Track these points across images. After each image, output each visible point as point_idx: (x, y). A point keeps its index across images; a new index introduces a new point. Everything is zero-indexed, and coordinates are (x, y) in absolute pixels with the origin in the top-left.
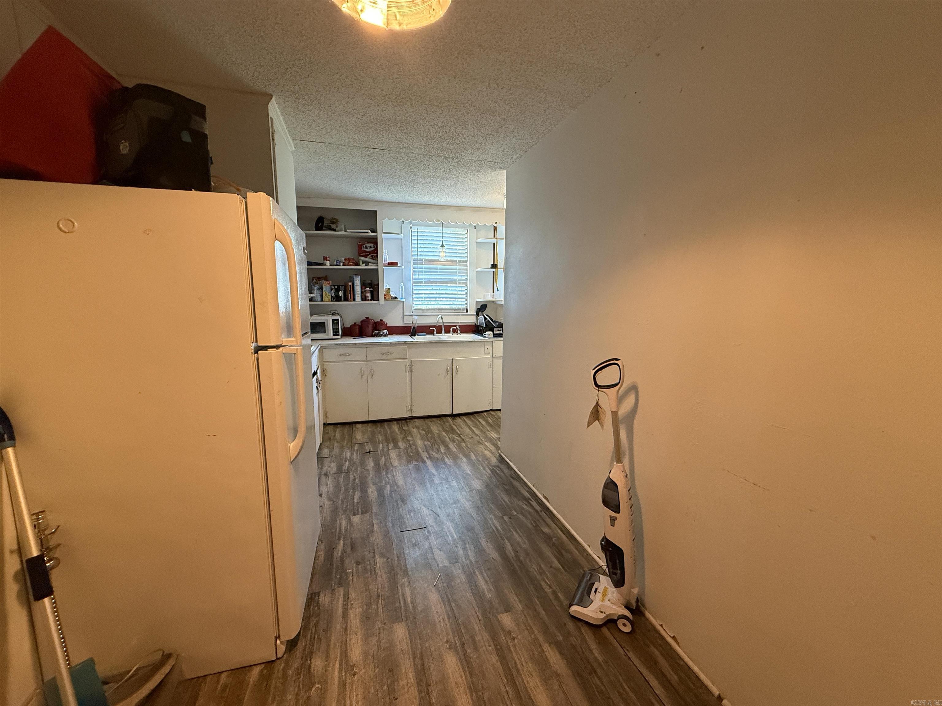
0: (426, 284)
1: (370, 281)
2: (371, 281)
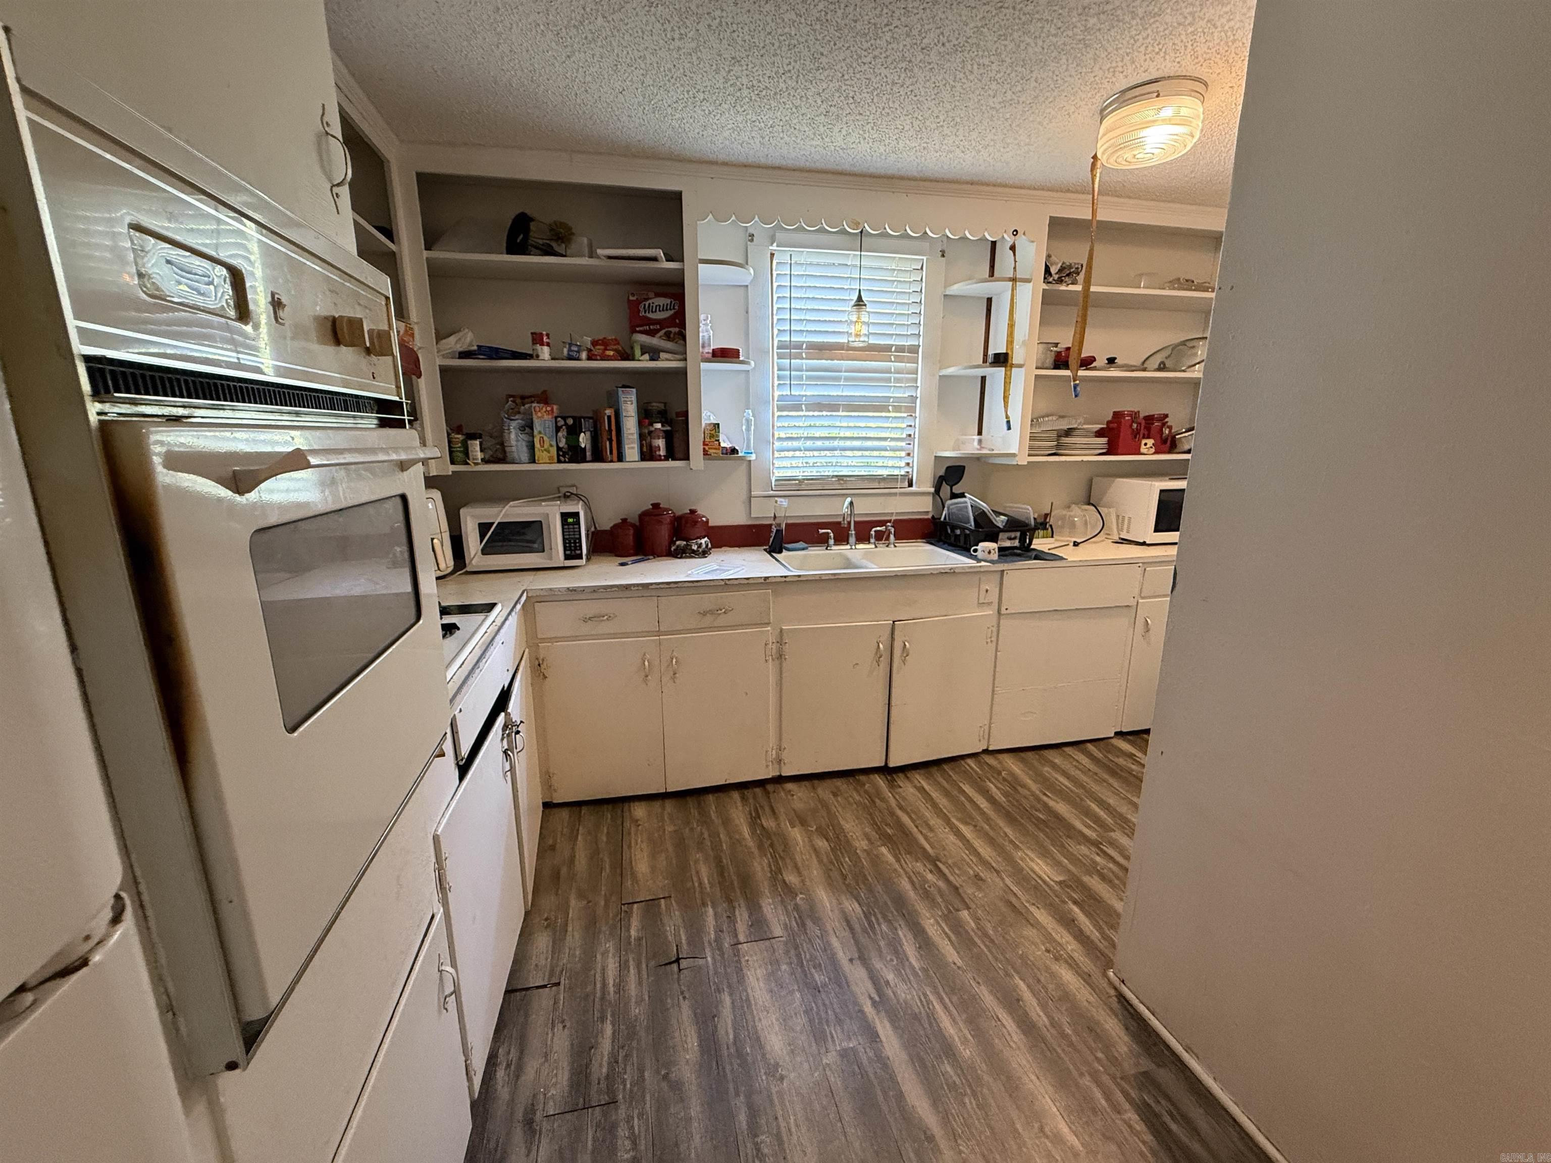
0: (811, 413)
1: (662, 406)
2: (665, 404)
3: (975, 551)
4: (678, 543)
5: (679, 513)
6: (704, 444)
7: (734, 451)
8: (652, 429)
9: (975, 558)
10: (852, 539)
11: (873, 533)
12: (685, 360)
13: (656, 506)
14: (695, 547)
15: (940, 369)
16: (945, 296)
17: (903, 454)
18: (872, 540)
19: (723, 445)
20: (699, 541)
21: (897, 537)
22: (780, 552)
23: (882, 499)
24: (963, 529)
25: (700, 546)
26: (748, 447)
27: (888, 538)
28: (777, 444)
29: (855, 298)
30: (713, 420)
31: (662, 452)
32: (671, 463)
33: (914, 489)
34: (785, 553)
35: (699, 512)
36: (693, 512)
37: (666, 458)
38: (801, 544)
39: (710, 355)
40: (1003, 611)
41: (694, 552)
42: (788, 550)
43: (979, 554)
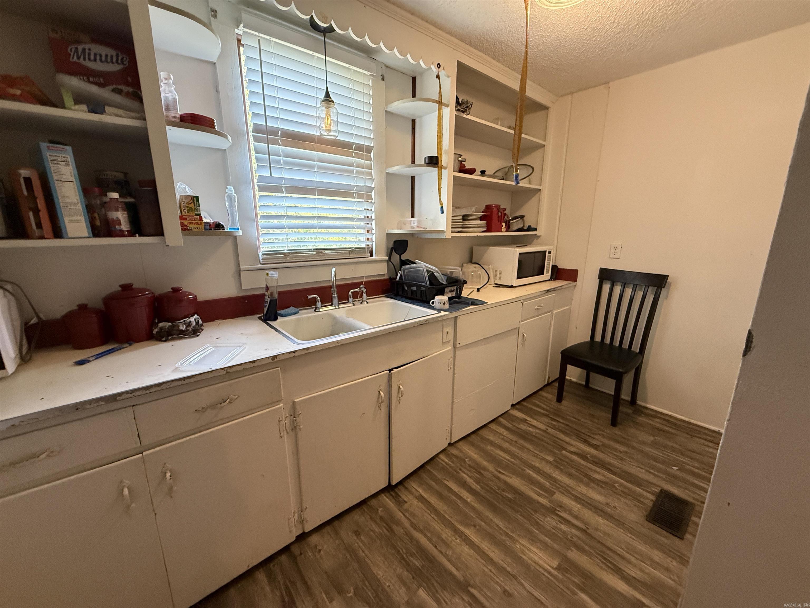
3: (433, 303)
4: (161, 325)
5: (157, 292)
6: (181, 218)
7: (218, 226)
8: (105, 199)
9: (432, 308)
10: (335, 301)
11: (350, 294)
12: (145, 119)
13: (126, 288)
14: (183, 327)
15: (387, 167)
16: (386, 111)
17: (362, 231)
18: (351, 300)
19: (205, 220)
20: (188, 320)
21: (368, 295)
22: (275, 319)
23: (352, 267)
24: (419, 286)
25: (189, 324)
26: (233, 222)
27: (361, 296)
28: (262, 223)
29: (322, 96)
30: (190, 192)
31: (125, 226)
32: (138, 240)
33: (374, 257)
34: (280, 319)
35: (184, 289)
36: (176, 290)
37: (131, 234)
38: (292, 309)
39: (178, 120)
40: (458, 345)
41: (182, 332)
42: (282, 316)
43: (436, 305)
